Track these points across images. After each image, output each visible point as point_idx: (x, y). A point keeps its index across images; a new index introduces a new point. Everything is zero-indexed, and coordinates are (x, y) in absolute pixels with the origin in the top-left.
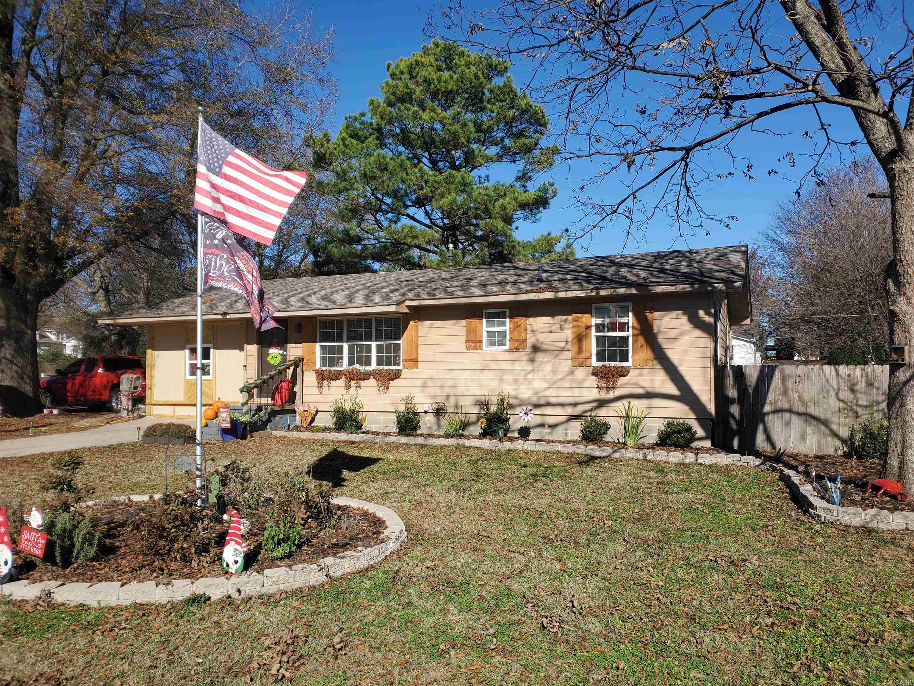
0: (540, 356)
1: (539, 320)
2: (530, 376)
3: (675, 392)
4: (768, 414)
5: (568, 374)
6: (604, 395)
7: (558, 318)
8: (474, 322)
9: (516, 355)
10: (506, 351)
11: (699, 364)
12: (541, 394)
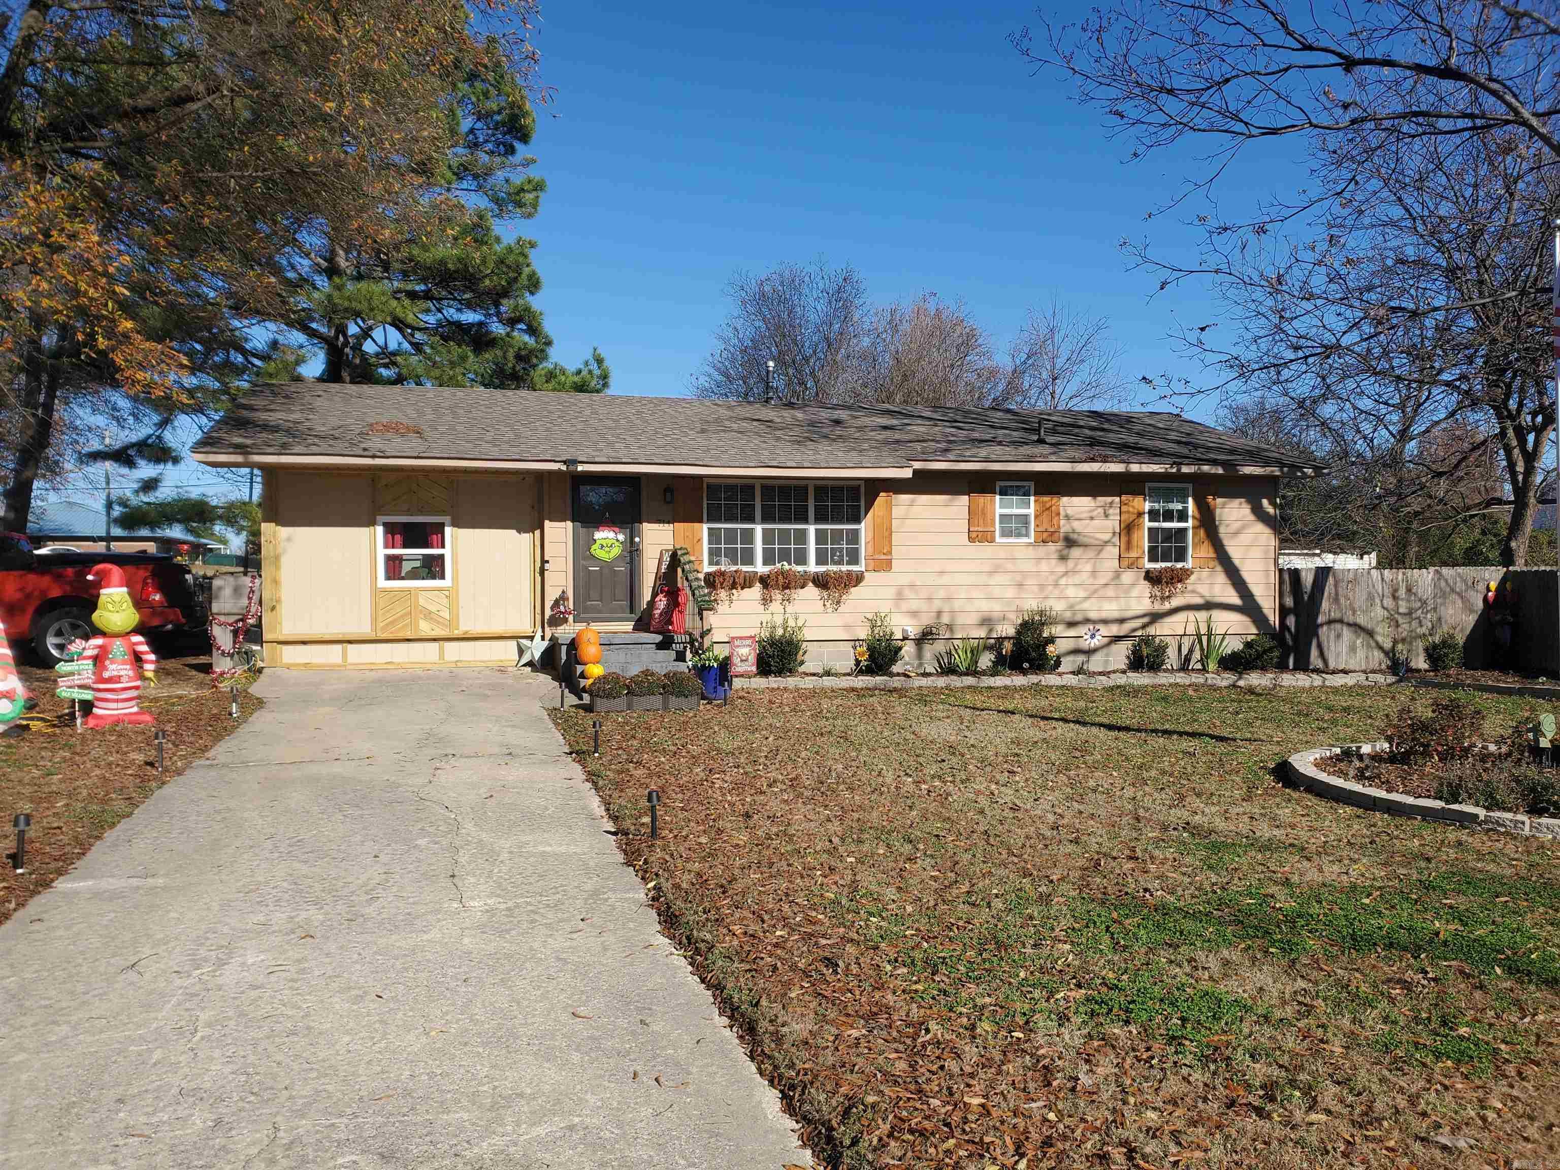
0: (1076, 552)
1: (1076, 500)
2: (1063, 581)
3: (1236, 600)
4: (1322, 625)
5: (1113, 579)
6: (1158, 607)
7: (1101, 500)
8: (982, 500)
9: (1042, 550)
10: (1030, 544)
11: (1260, 566)
12: (1077, 608)
